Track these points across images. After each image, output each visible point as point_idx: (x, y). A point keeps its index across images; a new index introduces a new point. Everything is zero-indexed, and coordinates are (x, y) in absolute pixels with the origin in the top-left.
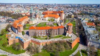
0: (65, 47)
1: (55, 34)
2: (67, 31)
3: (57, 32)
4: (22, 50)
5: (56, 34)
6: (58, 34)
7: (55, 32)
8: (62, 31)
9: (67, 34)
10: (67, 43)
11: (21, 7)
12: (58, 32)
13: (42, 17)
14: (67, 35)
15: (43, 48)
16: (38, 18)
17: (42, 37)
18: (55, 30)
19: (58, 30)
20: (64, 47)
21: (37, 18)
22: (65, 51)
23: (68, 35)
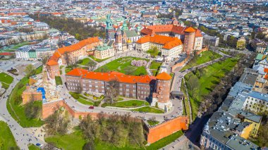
0: (130, 135)
1: (127, 94)
2: (154, 94)
3: (131, 89)
4: (40, 119)
5: (131, 96)
6: (134, 95)
7: (128, 90)
8: (143, 90)
9: (154, 100)
10: (142, 126)
11: (118, 7)
12: (134, 91)
13: (134, 42)
14: (153, 104)
15: (79, 126)
16: (123, 42)
17: (91, 98)
18: (127, 86)
19: (134, 86)
20: (126, 136)
21: (120, 44)
22: (126, 146)
23: (157, 104)
